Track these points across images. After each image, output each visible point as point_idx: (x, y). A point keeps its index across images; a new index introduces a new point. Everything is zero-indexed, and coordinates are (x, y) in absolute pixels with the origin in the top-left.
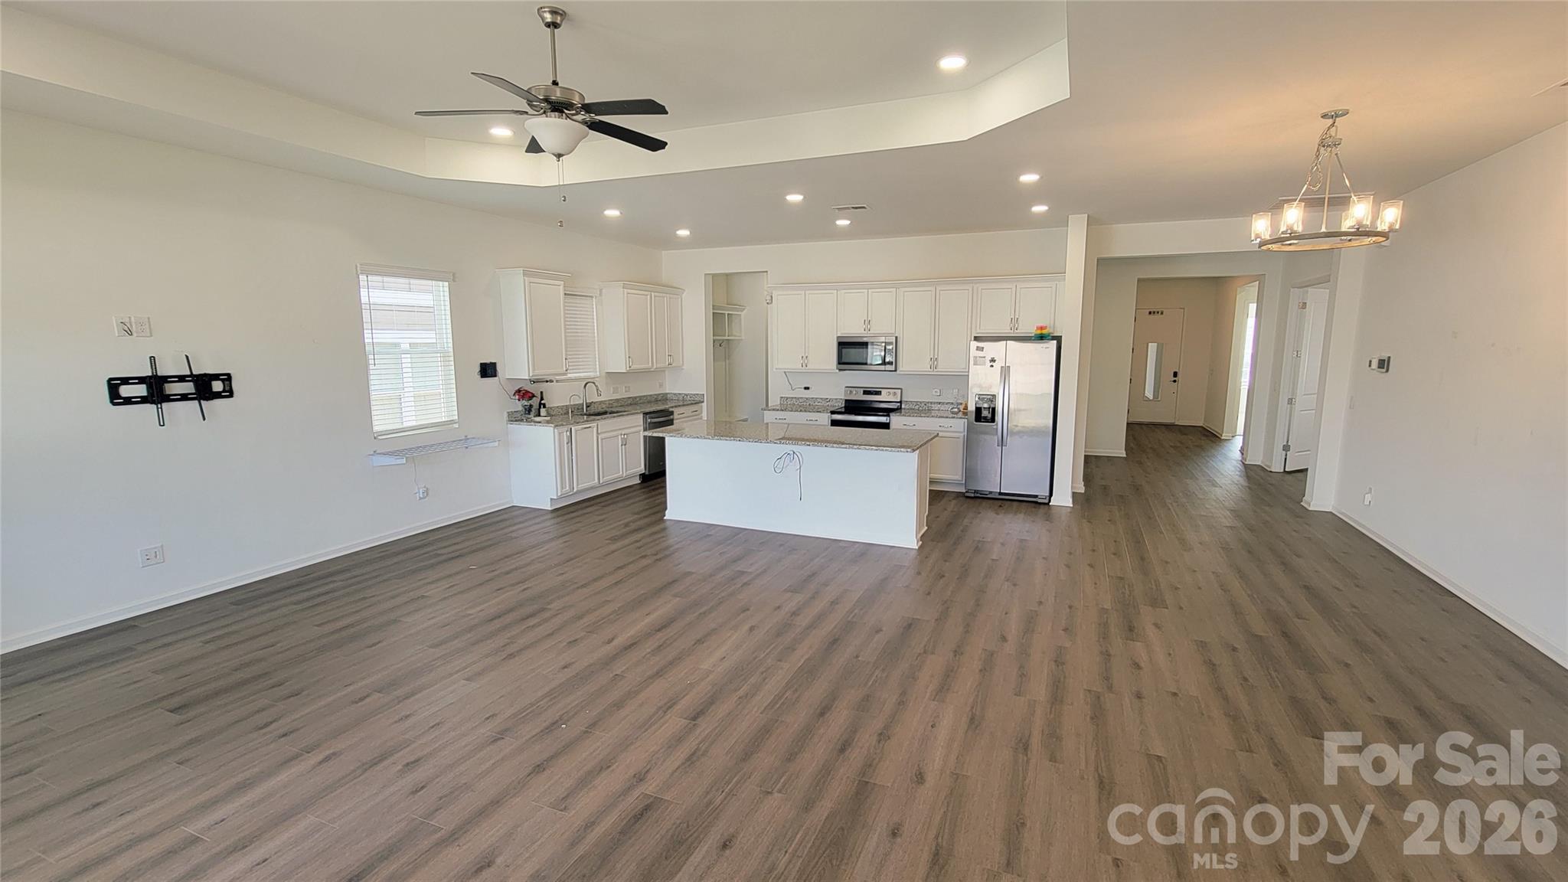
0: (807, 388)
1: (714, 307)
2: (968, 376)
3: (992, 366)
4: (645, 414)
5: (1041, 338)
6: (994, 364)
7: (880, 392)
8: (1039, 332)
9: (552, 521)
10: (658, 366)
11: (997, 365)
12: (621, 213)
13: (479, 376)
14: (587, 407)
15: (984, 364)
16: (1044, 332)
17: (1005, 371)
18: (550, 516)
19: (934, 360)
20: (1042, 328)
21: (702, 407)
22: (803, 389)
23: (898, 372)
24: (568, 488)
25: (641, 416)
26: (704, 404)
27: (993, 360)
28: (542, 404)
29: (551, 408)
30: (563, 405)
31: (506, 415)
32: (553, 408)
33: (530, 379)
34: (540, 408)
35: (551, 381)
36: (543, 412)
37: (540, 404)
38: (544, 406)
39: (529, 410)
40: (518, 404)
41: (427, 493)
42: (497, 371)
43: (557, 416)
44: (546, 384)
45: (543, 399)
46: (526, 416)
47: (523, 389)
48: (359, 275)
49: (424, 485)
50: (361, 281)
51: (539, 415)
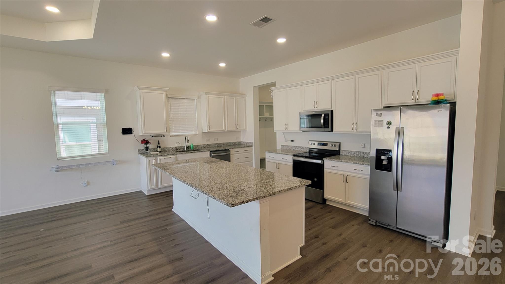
0: (292, 141)
1: (259, 102)
2: (371, 134)
3: (388, 128)
4: (211, 152)
5: (438, 102)
6: (390, 126)
7: (327, 144)
8: (436, 98)
9: (147, 200)
10: (229, 129)
11: (393, 128)
12: (171, 55)
13: (122, 134)
14: (187, 148)
15: (382, 126)
16: (441, 98)
17: (400, 132)
18: (147, 197)
19: (355, 124)
20: (438, 95)
21: (252, 148)
22: (290, 141)
23: (333, 132)
24: (155, 186)
25: (209, 153)
26: (253, 147)
27: (389, 123)
28: (159, 146)
29: (166, 148)
30: (173, 146)
31: (138, 151)
32: (167, 148)
33: (151, 135)
34: (158, 148)
35: (164, 136)
36: (159, 150)
37: (158, 146)
38: (160, 147)
39: (147, 149)
40: (143, 146)
41: (88, 184)
42: (133, 132)
43: (169, 151)
44: (161, 137)
45: (159, 144)
46: (146, 151)
47: (145, 139)
48: (50, 91)
49: (87, 181)
50: (52, 93)
51: (157, 151)
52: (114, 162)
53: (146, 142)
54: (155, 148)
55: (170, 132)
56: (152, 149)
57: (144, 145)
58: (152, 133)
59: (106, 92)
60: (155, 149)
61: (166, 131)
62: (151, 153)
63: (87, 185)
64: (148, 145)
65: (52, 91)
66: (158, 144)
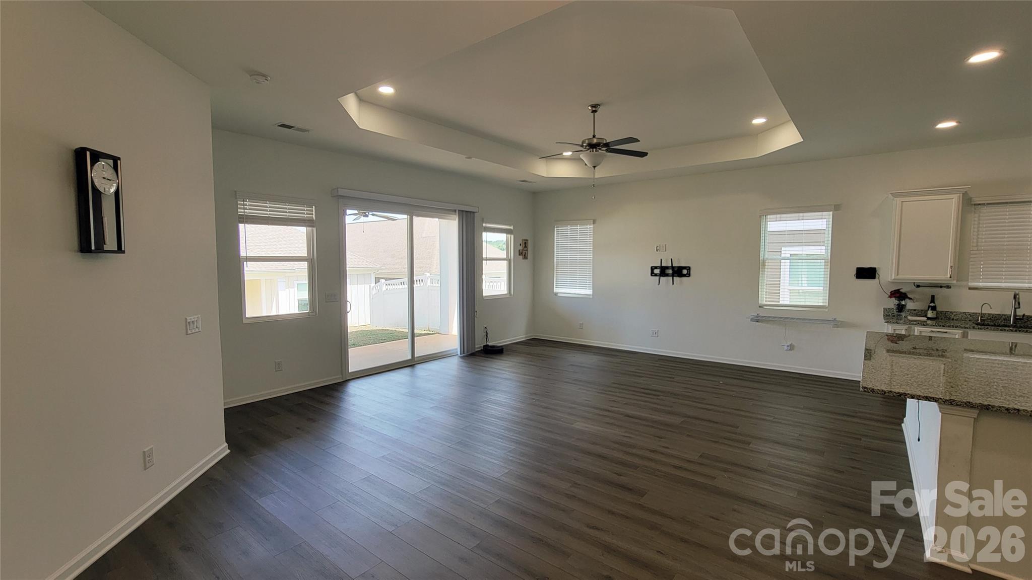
13: (855, 278)
14: (1016, 319)
28: (931, 306)
29: (951, 313)
30: (973, 312)
31: (883, 309)
32: (954, 312)
33: (914, 283)
34: (928, 309)
35: (948, 287)
36: (930, 314)
37: (929, 306)
38: (934, 308)
39: (901, 308)
40: (893, 303)
41: (791, 347)
42: (877, 276)
43: (961, 320)
44: (940, 289)
45: (934, 303)
46: (899, 312)
47: (901, 290)
48: (761, 216)
49: (790, 343)
50: (763, 219)
51: (926, 316)
52: (837, 324)
53: (898, 295)
54: (922, 309)
55: (970, 281)
56: (915, 310)
57: (895, 300)
58: (916, 280)
59: (836, 208)
60: (923, 312)
61: (951, 277)
62: (909, 318)
63: (790, 350)
64: (903, 303)
65: (763, 216)
66: (930, 303)
